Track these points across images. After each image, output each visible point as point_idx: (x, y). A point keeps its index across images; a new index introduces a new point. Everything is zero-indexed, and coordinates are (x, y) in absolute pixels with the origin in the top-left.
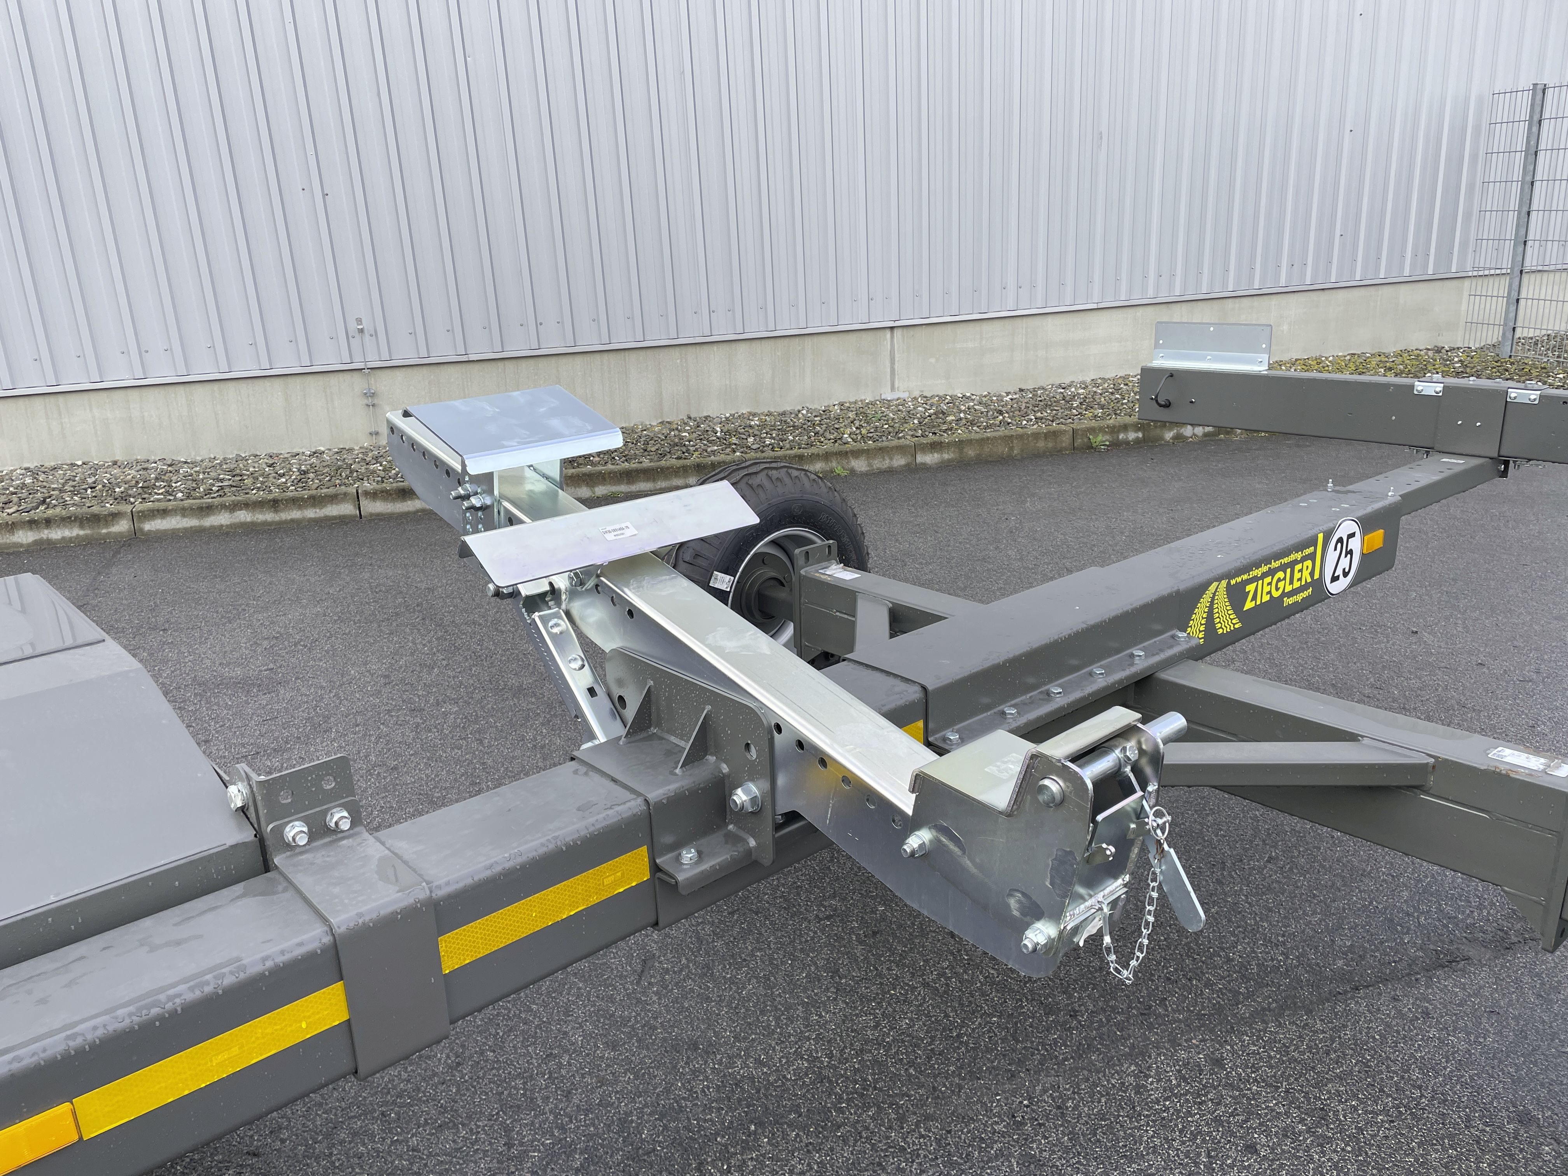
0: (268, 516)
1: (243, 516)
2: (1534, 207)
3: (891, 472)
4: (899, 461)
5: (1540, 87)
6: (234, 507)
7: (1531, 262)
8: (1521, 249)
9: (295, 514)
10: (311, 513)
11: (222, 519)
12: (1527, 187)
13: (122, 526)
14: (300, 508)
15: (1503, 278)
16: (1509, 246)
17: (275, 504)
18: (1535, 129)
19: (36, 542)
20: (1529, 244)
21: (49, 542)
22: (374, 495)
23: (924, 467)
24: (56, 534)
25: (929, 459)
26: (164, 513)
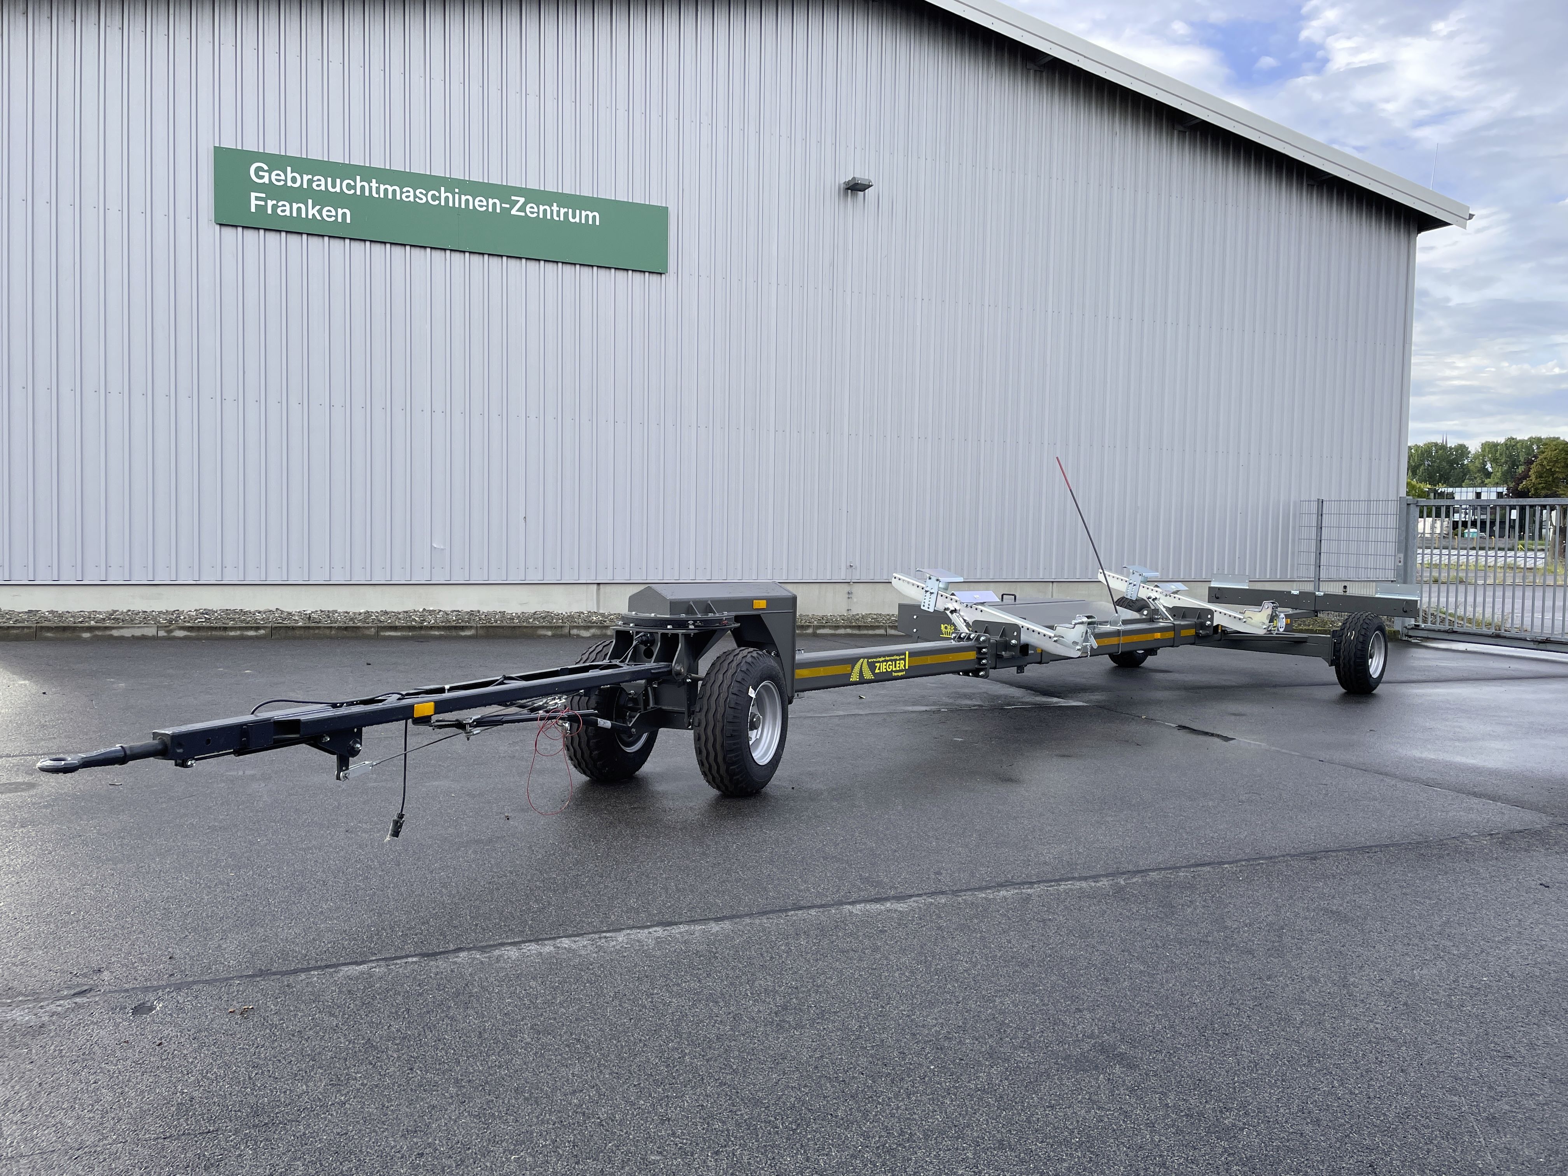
0: (856, 632)
1: (849, 631)
2: (1322, 551)
5: (1321, 501)
6: (845, 627)
7: (1323, 576)
8: (1318, 569)
9: (865, 632)
10: (871, 632)
11: (841, 631)
12: (1319, 542)
13: (810, 631)
14: (867, 630)
15: (1311, 583)
16: (1312, 568)
17: (859, 627)
18: (1320, 517)
20: (1322, 567)
26: (824, 627)
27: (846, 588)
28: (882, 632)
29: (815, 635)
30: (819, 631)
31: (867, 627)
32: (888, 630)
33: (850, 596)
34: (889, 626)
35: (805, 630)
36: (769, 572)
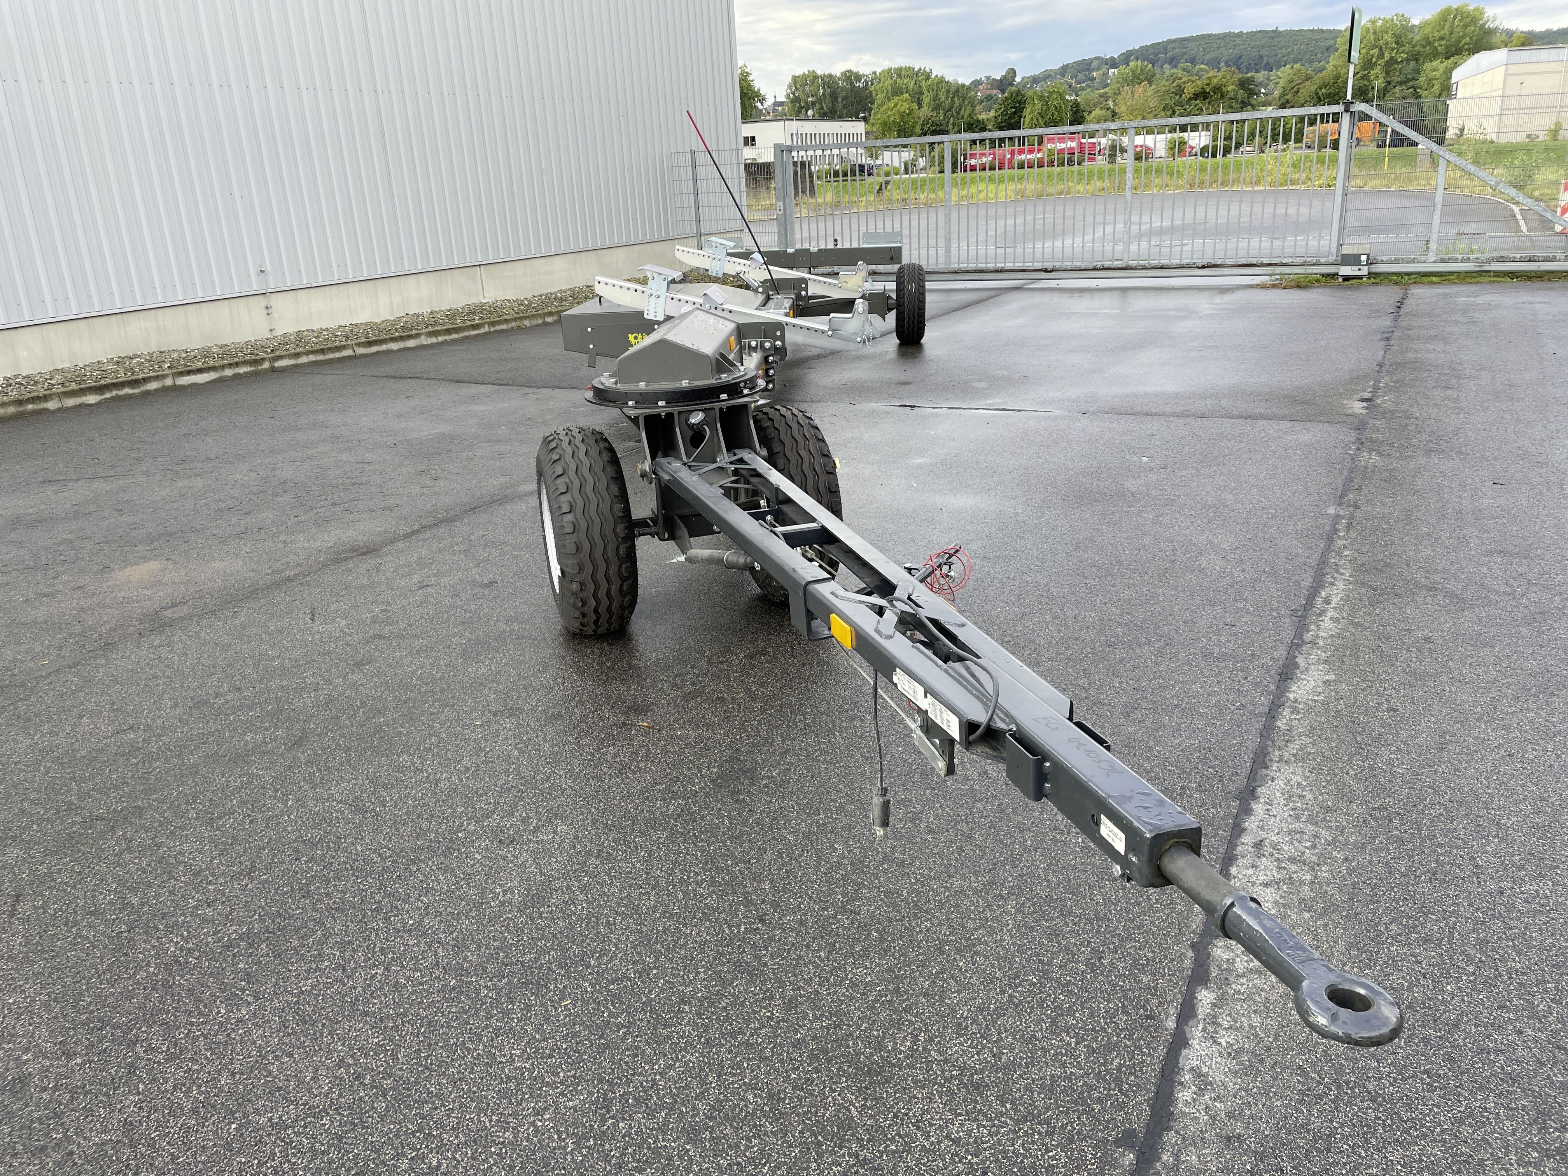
0: (321, 357)
1: (312, 358)
3: (538, 325)
4: (540, 321)
6: (307, 354)
9: (331, 356)
10: (337, 355)
11: (304, 360)
13: (266, 365)
14: (333, 352)
17: (322, 351)
19: (234, 375)
21: (239, 374)
22: (359, 345)
23: (548, 323)
24: (242, 370)
25: (549, 319)
26: (281, 357)
27: (261, 302)
28: (348, 352)
29: (273, 369)
30: (279, 364)
31: (331, 350)
32: (356, 348)
33: (270, 311)
34: (356, 344)
35: (261, 365)
36: (159, 292)
